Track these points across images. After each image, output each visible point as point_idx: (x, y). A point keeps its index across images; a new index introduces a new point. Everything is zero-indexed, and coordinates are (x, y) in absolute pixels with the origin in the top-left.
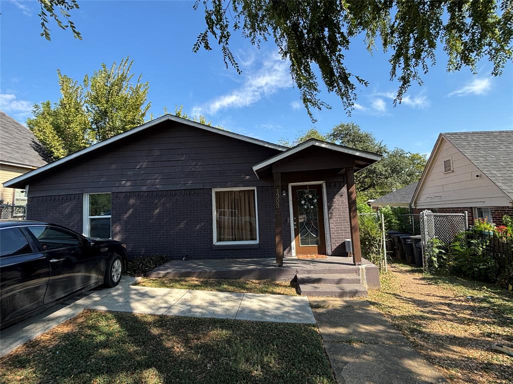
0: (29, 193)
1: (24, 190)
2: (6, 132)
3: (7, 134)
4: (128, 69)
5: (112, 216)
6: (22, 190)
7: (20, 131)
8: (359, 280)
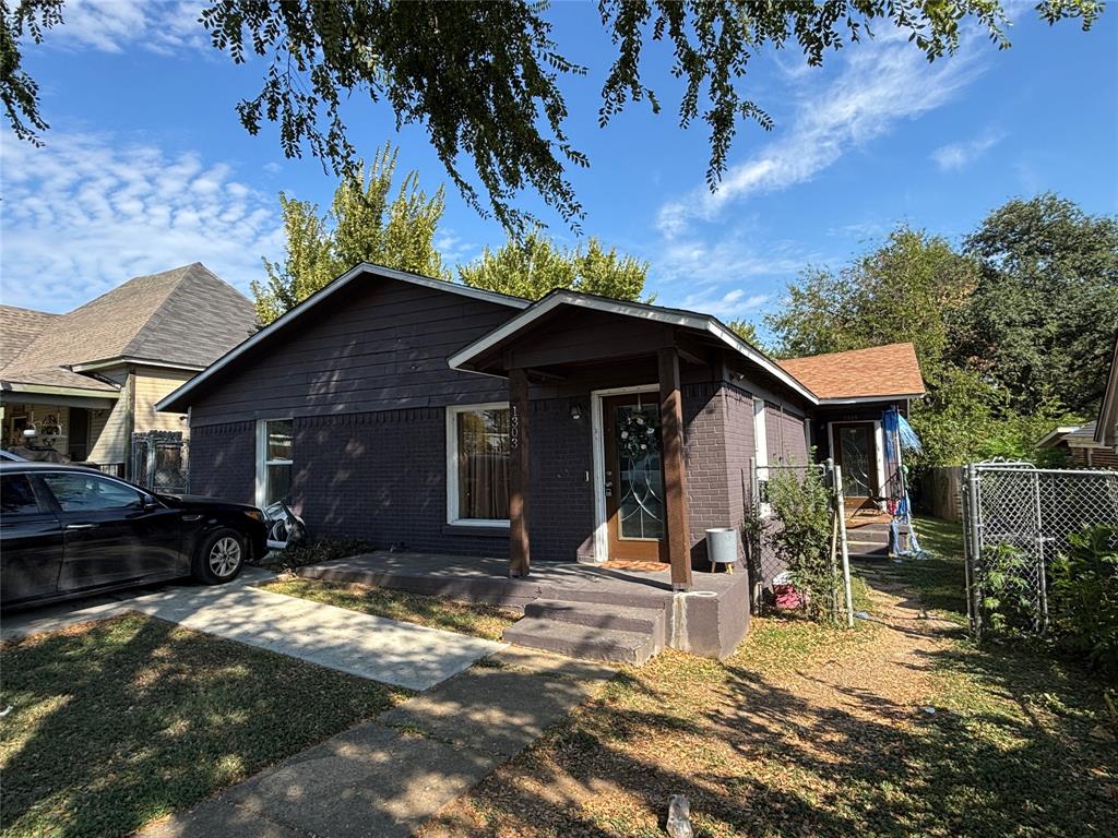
0: (192, 420)
1: (186, 415)
2: (216, 314)
3: (216, 319)
4: (391, 167)
5: (294, 461)
6: (182, 415)
7: (240, 310)
8: (651, 625)
